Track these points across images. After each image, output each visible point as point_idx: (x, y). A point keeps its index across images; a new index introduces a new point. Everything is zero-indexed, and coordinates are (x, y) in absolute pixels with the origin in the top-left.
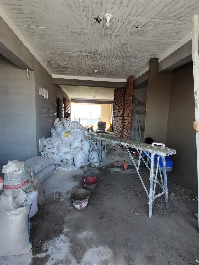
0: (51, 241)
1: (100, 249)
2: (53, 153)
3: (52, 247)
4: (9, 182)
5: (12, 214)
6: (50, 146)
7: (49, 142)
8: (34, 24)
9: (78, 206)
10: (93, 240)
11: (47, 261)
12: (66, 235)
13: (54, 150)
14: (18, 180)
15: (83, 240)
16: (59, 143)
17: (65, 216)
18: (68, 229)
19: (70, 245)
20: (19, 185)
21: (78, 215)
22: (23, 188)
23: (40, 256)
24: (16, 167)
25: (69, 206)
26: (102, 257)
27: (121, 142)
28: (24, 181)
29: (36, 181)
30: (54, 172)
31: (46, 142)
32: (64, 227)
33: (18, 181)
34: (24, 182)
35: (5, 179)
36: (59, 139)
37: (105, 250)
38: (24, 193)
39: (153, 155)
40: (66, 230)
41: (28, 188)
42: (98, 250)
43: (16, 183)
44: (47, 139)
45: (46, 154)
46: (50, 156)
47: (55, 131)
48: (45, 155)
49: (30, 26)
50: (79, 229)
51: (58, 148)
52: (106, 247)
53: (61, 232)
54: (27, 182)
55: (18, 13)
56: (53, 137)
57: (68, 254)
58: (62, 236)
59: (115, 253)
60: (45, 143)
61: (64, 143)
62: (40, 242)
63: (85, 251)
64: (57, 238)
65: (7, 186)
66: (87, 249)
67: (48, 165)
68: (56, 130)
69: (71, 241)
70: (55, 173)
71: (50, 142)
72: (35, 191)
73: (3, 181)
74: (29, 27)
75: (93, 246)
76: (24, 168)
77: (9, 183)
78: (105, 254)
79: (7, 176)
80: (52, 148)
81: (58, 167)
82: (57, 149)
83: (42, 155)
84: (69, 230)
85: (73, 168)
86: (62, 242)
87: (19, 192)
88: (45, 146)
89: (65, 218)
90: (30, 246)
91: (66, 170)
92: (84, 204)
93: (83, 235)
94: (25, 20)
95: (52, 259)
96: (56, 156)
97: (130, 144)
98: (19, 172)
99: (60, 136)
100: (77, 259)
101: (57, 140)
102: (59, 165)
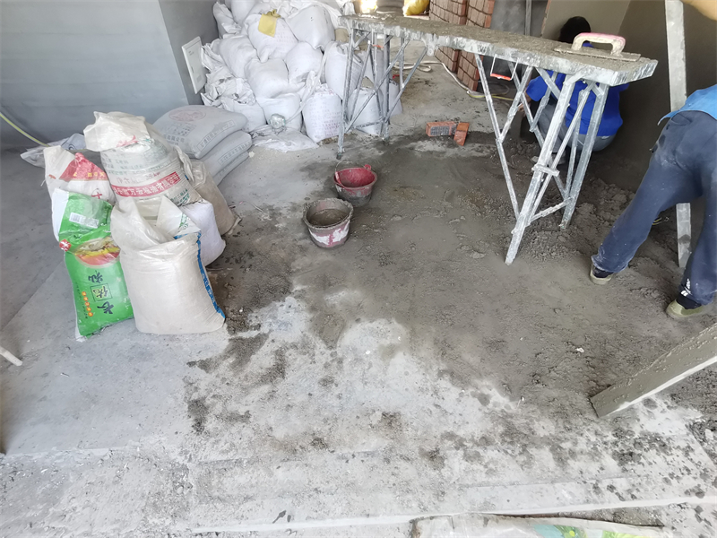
0: (266, 309)
1: (380, 324)
2: (237, 95)
3: (271, 320)
4: (122, 177)
5: (154, 256)
6: (223, 73)
7: (215, 56)
9: (323, 240)
10: (362, 308)
11: (261, 345)
12: (299, 297)
13: (238, 86)
14: (143, 172)
15: (339, 308)
16: (249, 60)
17: (294, 260)
18: (304, 285)
19: (310, 316)
20: (154, 184)
21: (324, 257)
22: (168, 195)
23: (245, 335)
24: (124, 132)
25: (300, 239)
26: (384, 340)
27: (460, 39)
28: (164, 174)
29: (199, 176)
30: (251, 154)
31: (206, 56)
32: (294, 282)
33: (148, 174)
34: (166, 178)
35: (107, 169)
36: (246, 42)
37: (389, 328)
38: (175, 207)
39: (569, 85)
40: (297, 288)
41: (182, 194)
42: (375, 327)
43: (143, 179)
44: (207, 46)
45: (217, 98)
46: (230, 104)
47: (230, 15)
48: (216, 103)
50: (330, 285)
51: (248, 77)
52: (393, 320)
53: (286, 290)
54: (174, 178)
56: (225, 36)
57: (307, 333)
58: (290, 299)
59: (413, 333)
60: (207, 62)
61: (264, 59)
62: (241, 311)
63: (343, 328)
64: (278, 304)
65: (121, 188)
66: (349, 325)
67: (226, 132)
68: (230, 10)
69: (313, 309)
70: (253, 158)
71: (219, 57)
72: (204, 201)
73: (102, 174)
75: (362, 319)
76: (149, 137)
77: (124, 181)
78: (390, 334)
79: (110, 160)
80: (229, 78)
81: (261, 140)
82: (247, 82)
83: (206, 102)
84: (305, 287)
85: (304, 144)
86: (292, 311)
87: (159, 203)
88: (207, 71)
89: (293, 264)
90: (220, 317)
91: (282, 148)
92: (339, 234)
93: (339, 298)
95: (273, 341)
96: (248, 106)
97: (492, 42)
98: (139, 149)
99: (248, 31)
100: (326, 342)
101: (240, 47)
102: (261, 135)
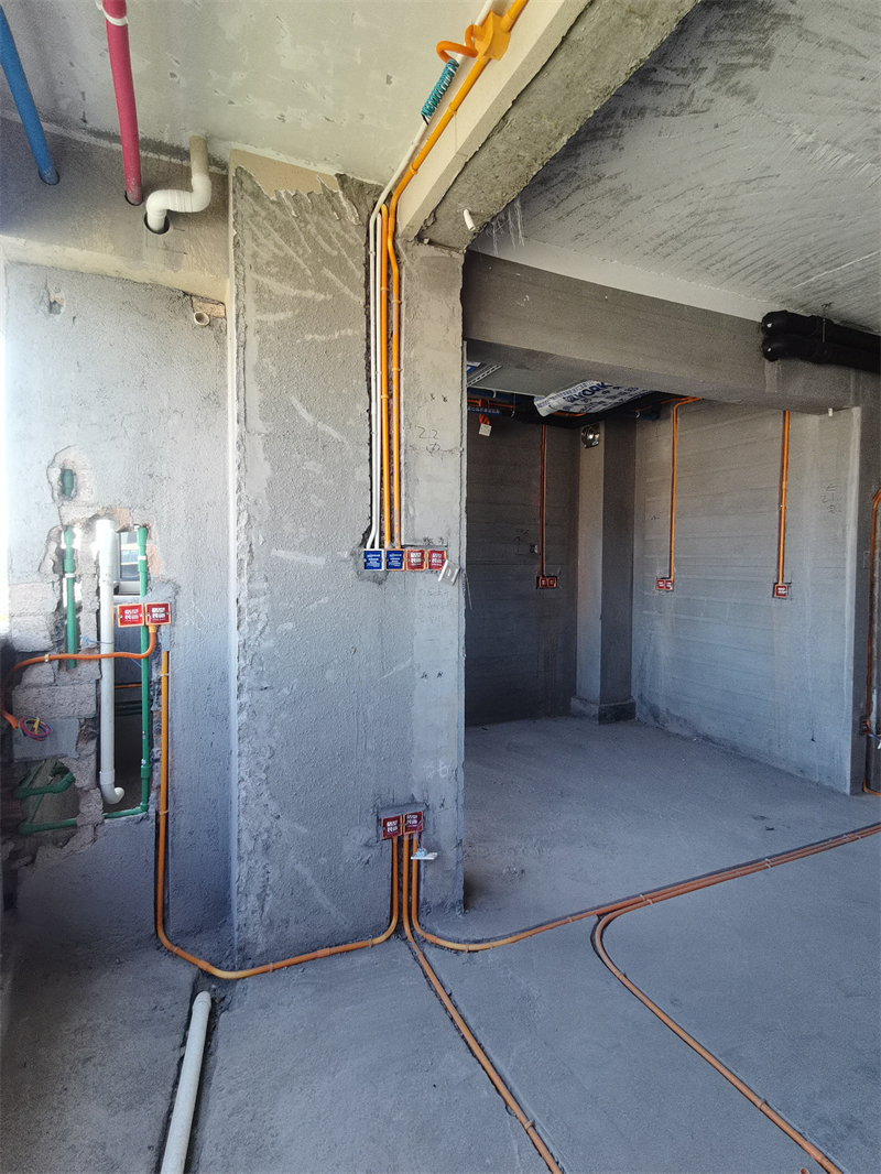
8: (819, 269)
49: (812, 279)
55: (766, 274)
74: (812, 283)
94: (789, 276)
